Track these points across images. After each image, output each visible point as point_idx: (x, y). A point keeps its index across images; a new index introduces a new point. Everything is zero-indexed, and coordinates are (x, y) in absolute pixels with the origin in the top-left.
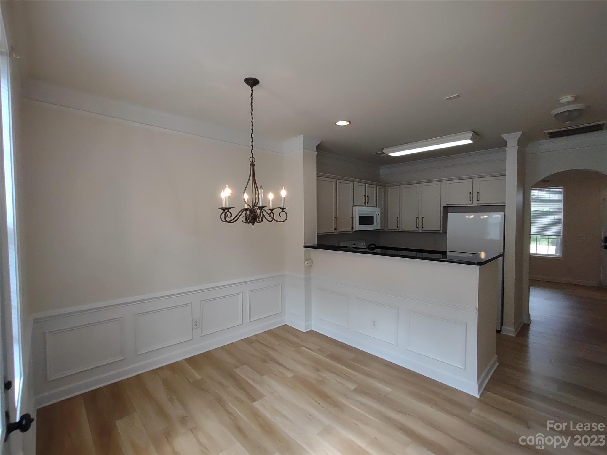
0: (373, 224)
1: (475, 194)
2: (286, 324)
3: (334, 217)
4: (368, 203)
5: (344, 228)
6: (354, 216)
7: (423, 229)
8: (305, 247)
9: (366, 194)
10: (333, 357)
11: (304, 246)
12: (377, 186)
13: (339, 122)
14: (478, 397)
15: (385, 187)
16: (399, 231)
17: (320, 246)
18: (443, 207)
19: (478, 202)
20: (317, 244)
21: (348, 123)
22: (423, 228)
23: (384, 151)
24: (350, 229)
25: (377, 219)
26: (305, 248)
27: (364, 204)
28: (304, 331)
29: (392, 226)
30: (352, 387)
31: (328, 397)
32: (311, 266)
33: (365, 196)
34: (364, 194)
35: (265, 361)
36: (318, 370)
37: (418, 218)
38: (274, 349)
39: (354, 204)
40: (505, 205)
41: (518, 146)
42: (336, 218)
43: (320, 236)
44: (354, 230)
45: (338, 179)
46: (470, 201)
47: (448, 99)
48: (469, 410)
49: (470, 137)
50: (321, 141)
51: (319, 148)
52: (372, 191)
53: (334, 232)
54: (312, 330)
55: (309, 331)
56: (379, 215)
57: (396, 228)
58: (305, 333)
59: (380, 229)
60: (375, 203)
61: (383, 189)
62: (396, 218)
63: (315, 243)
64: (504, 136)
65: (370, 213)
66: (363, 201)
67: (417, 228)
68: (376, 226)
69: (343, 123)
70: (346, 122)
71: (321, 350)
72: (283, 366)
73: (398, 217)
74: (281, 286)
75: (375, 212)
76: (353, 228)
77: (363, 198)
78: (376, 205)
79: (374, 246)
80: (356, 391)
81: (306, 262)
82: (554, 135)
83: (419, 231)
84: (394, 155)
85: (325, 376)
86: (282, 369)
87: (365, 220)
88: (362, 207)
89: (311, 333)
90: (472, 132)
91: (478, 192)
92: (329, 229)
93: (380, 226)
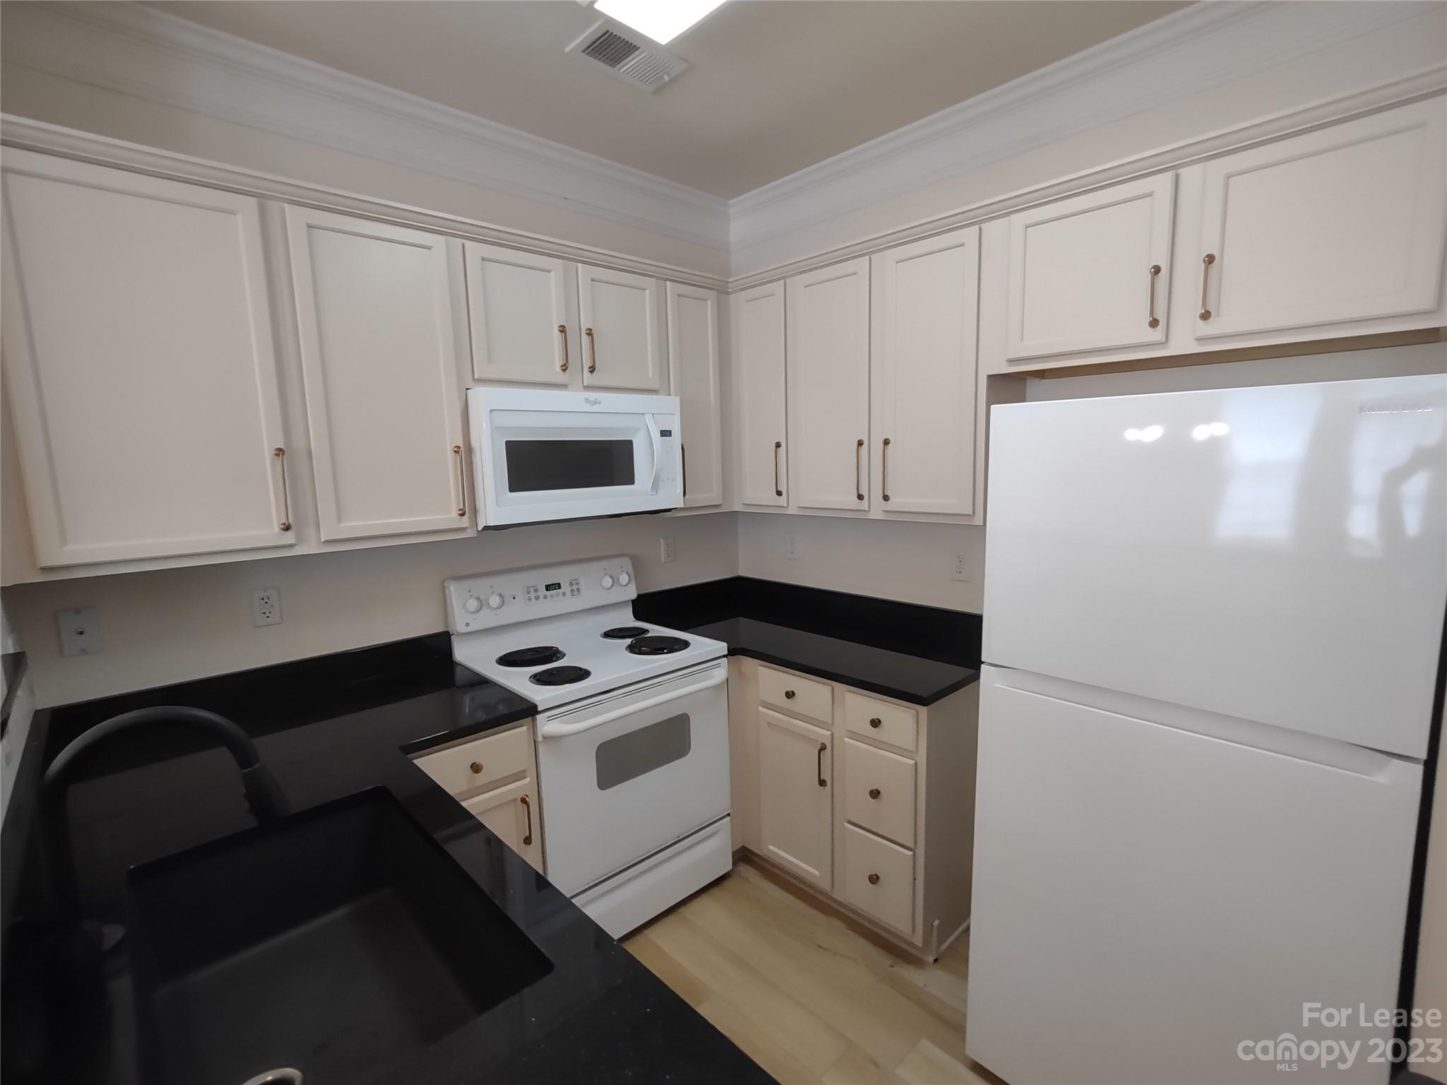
3: (268, 455)
18: (991, 378)
22: (886, 498)
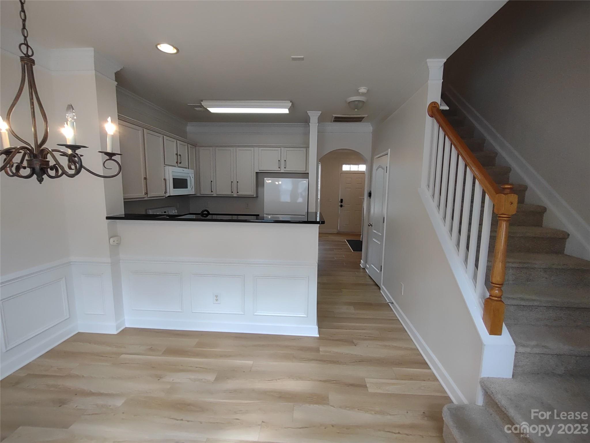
0: (187, 188)
1: (283, 162)
2: (79, 333)
4: (180, 163)
5: (157, 192)
6: (167, 178)
7: (238, 194)
8: (108, 218)
9: (177, 153)
10: (171, 351)
11: (106, 217)
12: (189, 145)
13: (161, 45)
14: (318, 336)
15: (196, 147)
16: (213, 196)
17: (128, 217)
19: (285, 169)
20: (125, 214)
21: (175, 51)
23: (203, 103)
24: (162, 194)
25: (191, 183)
26: (108, 220)
27: (176, 165)
28: (116, 334)
29: (205, 191)
30: (211, 377)
31: (189, 405)
32: (118, 244)
33: (177, 154)
34: (175, 153)
35: (62, 403)
36: (160, 377)
37: (233, 183)
38: (70, 376)
39: (166, 164)
40: (308, 173)
41: (318, 123)
42: (145, 179)
43: (127, 203)
44: (168, 195)
45: (145, 128)
46: (279, 168)
47: (294, 59)
48: (317, 350)
49: (289, 107)
50: (122, 67)
51: (119, 77)
52: (184, 150)
53: (144, 198)
54: (126, 327)
55: (123, 330)
56: (193, 177)
57: (209, 193)
58: (117, 334)
59: (194, 194)
60: (187, 164)
61: (194, 149)
62: (210, 182)
63: (121, 212)
64: (310, 113)
65: (184, 175)
66: (175, 161)
67: (232, 192)
68: (190, 190)
69: (167, 48)
70: (171, 48)
71: (152, 350)
72: (100, 394)
73: (212, 181)
74: (66, 279)
75: (188, 174)
76: (166, 193)
77: (175, 156)
78: (188, 167)
79: (207, 213)
80: (217, 379)
81: (112, 240)
82: (338, 120)
83: (235, 196)
84: (213, 110)
85: (173, 380)
86: (100, 401)
87: (180, 183)
88: (174, 168)
89: (126, 332)
90: (291, 102)
91: (285, 161)
92: (138, 194)
93: (194, 190)
